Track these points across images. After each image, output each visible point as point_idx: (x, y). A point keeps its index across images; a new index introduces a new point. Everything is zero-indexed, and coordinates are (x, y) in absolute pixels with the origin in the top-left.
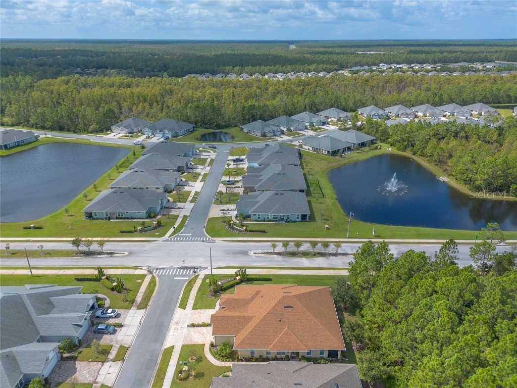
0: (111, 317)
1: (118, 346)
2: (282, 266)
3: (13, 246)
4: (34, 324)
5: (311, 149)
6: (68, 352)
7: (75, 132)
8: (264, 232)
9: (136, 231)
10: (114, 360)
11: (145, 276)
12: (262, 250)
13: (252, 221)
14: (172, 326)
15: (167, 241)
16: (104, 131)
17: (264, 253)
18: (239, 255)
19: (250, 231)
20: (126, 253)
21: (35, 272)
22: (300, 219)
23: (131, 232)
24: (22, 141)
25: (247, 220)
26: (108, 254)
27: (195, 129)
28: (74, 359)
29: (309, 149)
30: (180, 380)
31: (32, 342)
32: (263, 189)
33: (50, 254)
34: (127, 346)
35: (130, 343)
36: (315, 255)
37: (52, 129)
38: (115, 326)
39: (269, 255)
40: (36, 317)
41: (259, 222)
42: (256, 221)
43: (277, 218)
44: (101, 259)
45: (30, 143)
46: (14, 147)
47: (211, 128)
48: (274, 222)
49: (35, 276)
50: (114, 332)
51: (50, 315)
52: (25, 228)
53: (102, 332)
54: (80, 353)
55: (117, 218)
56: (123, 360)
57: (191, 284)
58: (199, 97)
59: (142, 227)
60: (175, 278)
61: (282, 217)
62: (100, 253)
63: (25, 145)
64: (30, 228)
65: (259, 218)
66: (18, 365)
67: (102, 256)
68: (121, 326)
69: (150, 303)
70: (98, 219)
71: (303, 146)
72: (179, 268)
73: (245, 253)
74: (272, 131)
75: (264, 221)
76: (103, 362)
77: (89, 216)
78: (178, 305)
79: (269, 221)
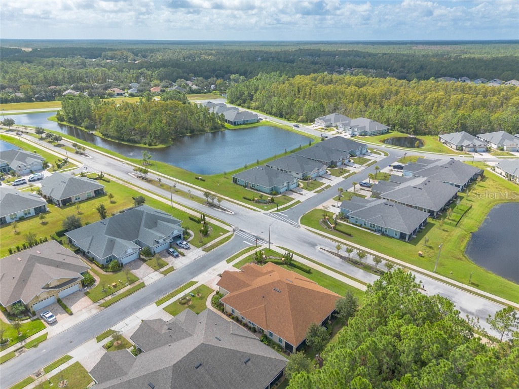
0: (183, 248)
1: (171, 266)
2: (333, 268)
3: (178, 186)
4: (138, 231)
5: (504, 174)
6: (145, 256)
7: (289, 120)
8: (350, 235)
9: (253, 200)
10: (162, 273)
11: (228, 232)
12: (331, 248)
13: (349, 223)
14: (210, 270)
15: (267, 214)
16: (309, 121)
17: (330, 252)
18: (307, 245)
19: (337, 230)
20: (233, 213)
21: (175, 205)
22: (398, 236)
23: (250, 200)
24: (247, 121)
25: (345, 220)
26: (222, 209)
27: (390, 131)
28: (144, 261)
29: (501, 174)
30: (180, 303)
31: (130, 240)
32: (389, 198)
33: (193, 198)
34: (175, 268)
35: (178, 267)
36: (376, 272)
37: (275, 115)
38: (180, 254)
39: (331, 255)
40: (142, 228)
41: (354, 226)
42: (353, 224)
43: (374, 227)
44: (215, 212)
45: (252, 123)
46: (241, 124)
47: (407, 133)
48: (369, 231)
49: (174, 208)
50: (177, 256)
51: (149, 230)
52: (196, 178)
53: (170, 254)
54: (150, 260)
55: (251, 188)
56: (166, 275)
57: (251, 249)
58: (419, 100)
59: (260, 199)
60: (245, 241)
61: (380, 229)
62: (218, 207)
63: (248, 124)
64: (198, 179)
65: (356, 222)
66: (113, 248)
67: (218, 210)
68: (184, 255)
69: (213, 250)
70: (239, 185)
71: (496, 169)
72: (254, 236)
73: (313, 245)
74: (471, 145)
75: (361, 226)
76: (156, 270)
77: (235, 181)
78: (227, 259)
79: (365, 228)
